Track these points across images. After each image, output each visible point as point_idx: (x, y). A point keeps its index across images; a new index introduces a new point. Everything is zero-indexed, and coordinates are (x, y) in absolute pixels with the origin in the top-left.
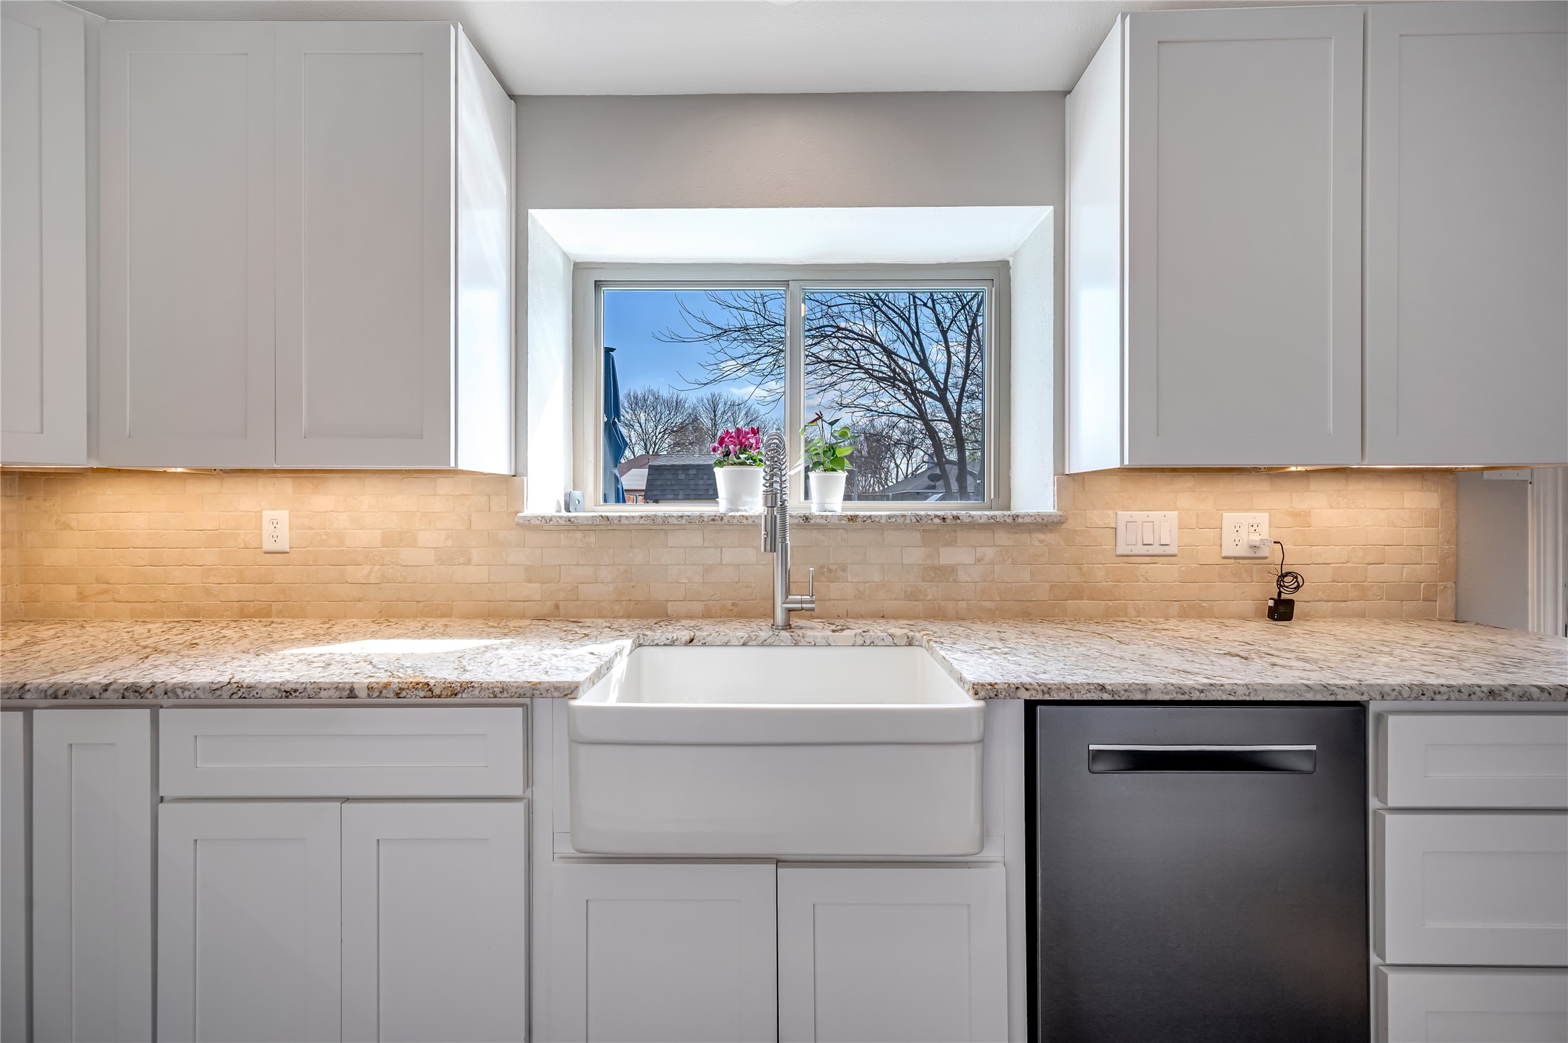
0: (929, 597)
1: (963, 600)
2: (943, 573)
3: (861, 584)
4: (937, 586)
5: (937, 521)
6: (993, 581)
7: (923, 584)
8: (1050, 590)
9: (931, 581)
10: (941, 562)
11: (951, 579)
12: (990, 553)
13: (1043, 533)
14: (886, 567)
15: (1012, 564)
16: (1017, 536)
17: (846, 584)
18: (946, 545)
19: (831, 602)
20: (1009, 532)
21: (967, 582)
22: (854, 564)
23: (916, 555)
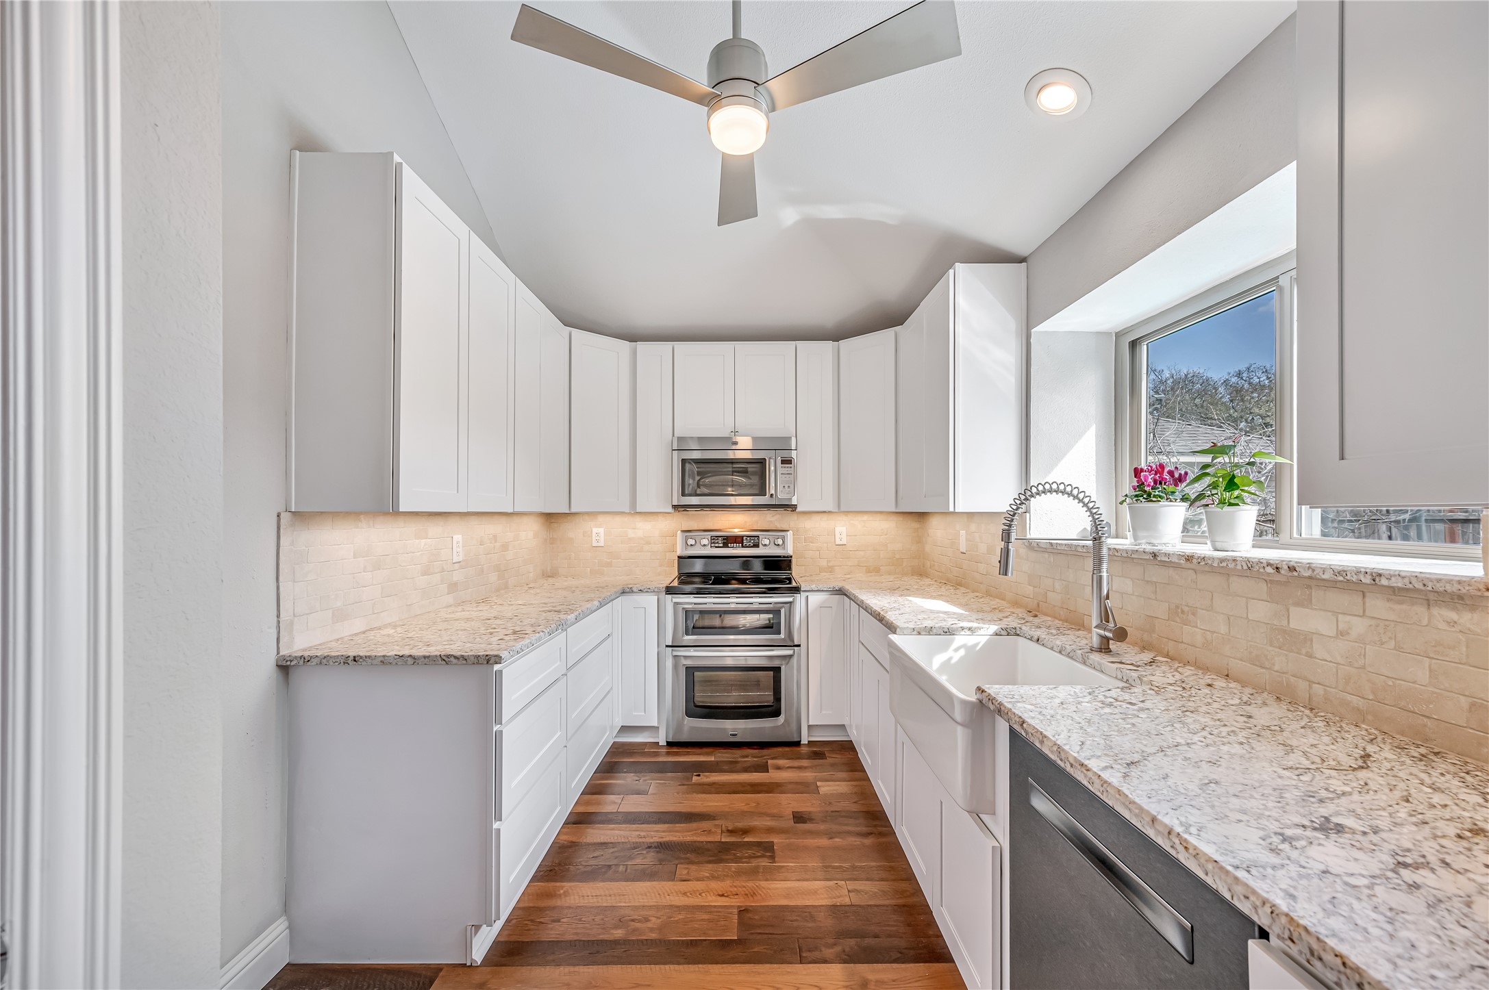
0: (1276, 668)
1: (1319, 684)
2: (1297, 641)
3: (1208, 633)
4: (1287, 655)
5: (1269, 570)
6: (1363, 667)
7: (1271, 648)
8: (1470, 710)
9: (1280, 648)
10: (1292, 625)
11: (1304, 651)
12: (1358, 626)
13: (1455, 609)
14: (1232, 618)
15: (1395, 649)
16: (1404, 607)
17: (1195, 629)
18: (1299, 604)
19: (1183, 645)
20: (1389, 600)
21: (1327, 661)
22: (1203, 609)
23: (1261, 611)
